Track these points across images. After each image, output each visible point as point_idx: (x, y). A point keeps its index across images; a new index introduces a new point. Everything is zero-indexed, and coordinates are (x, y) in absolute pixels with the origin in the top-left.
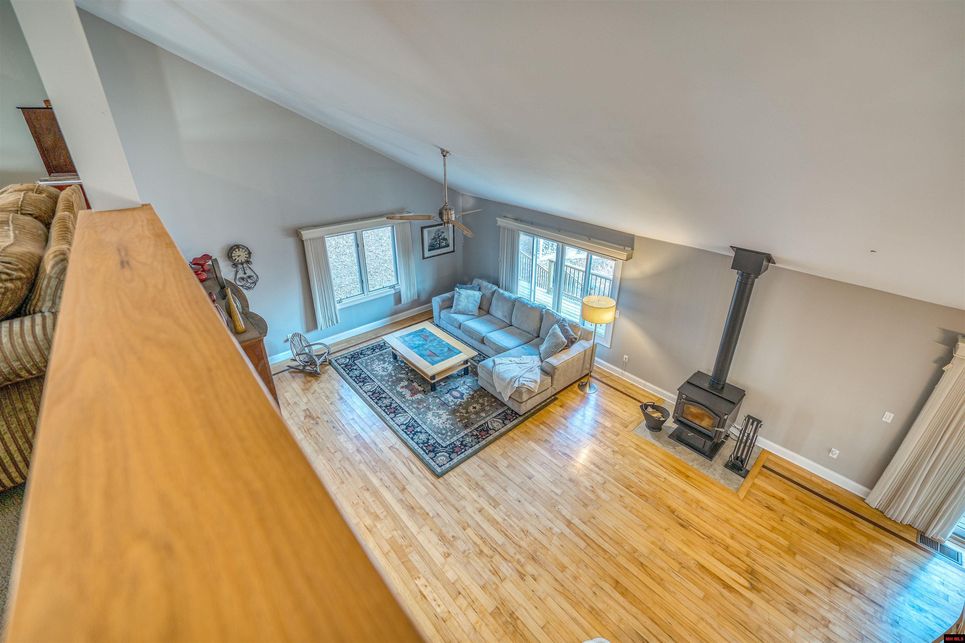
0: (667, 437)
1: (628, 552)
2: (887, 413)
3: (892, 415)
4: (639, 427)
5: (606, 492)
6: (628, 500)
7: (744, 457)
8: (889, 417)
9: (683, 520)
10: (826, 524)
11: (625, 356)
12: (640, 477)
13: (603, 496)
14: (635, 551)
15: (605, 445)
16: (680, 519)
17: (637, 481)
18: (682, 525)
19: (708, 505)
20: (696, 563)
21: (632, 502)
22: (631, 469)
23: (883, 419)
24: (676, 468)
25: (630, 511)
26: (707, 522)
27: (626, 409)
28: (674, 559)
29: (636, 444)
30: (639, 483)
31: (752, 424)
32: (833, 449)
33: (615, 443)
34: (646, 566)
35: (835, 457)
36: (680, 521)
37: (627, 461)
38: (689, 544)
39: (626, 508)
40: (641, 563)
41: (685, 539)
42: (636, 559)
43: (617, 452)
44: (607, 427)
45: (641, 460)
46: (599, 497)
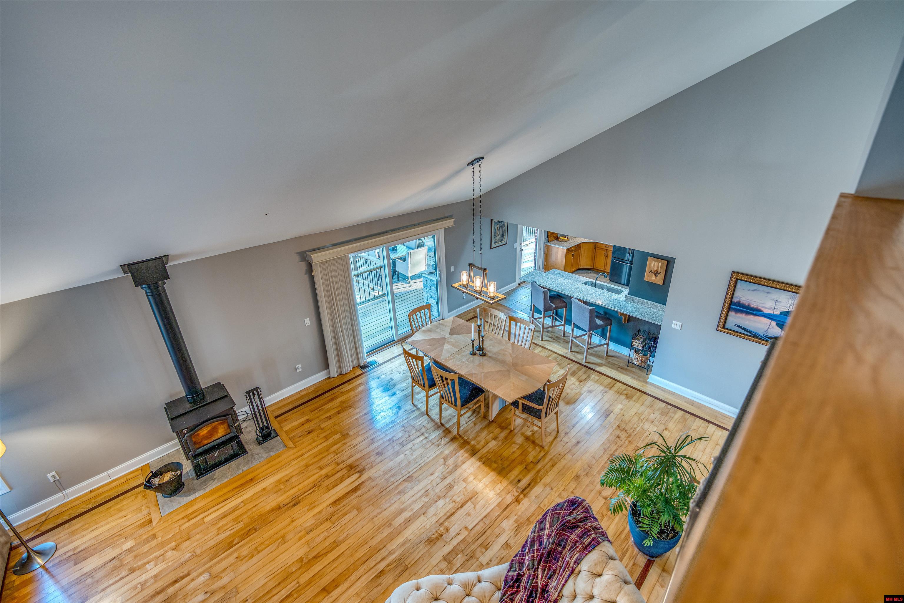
0: (196, 481)
1: (300, 568)
2: (305, 320)
3: (308, 319)
4: (163, 506)
5: (223, 575)
6: (245, 551)
7: (265, 424)
8: (307, 321)
9: (291, 502)
10: (336, 405)
11: (49, 476)
12: (225, 528)
13: (225, 580)
14: (301, 560)
15: (156, 558)
16: (288, 504)
17: (229, 533)
18: (295, 505)
19: (287, 475)
20: (331, 506)
21: (250, 547)
22: (210, 535)
23: (306, 325)
24: (235, 488)
25: (259, 552)
26: (301, 482)
27: (123, 513)
28: (322, 524)
29: (183, 518)
30: (232, 531)
31: (254, 395)
32: (297, 366)
33: (162, 545)
34: (318, 553)
35: (301, 370)
36: (290, 505)
37: (198, 536)
38: (313, 505)
39: (253, 556)
40: (314, 557)
41: (307, 507)
42: (309, 561)
43: (178, 545)
44: (132, 547)
45: (207, 520)
46: (224, 587)
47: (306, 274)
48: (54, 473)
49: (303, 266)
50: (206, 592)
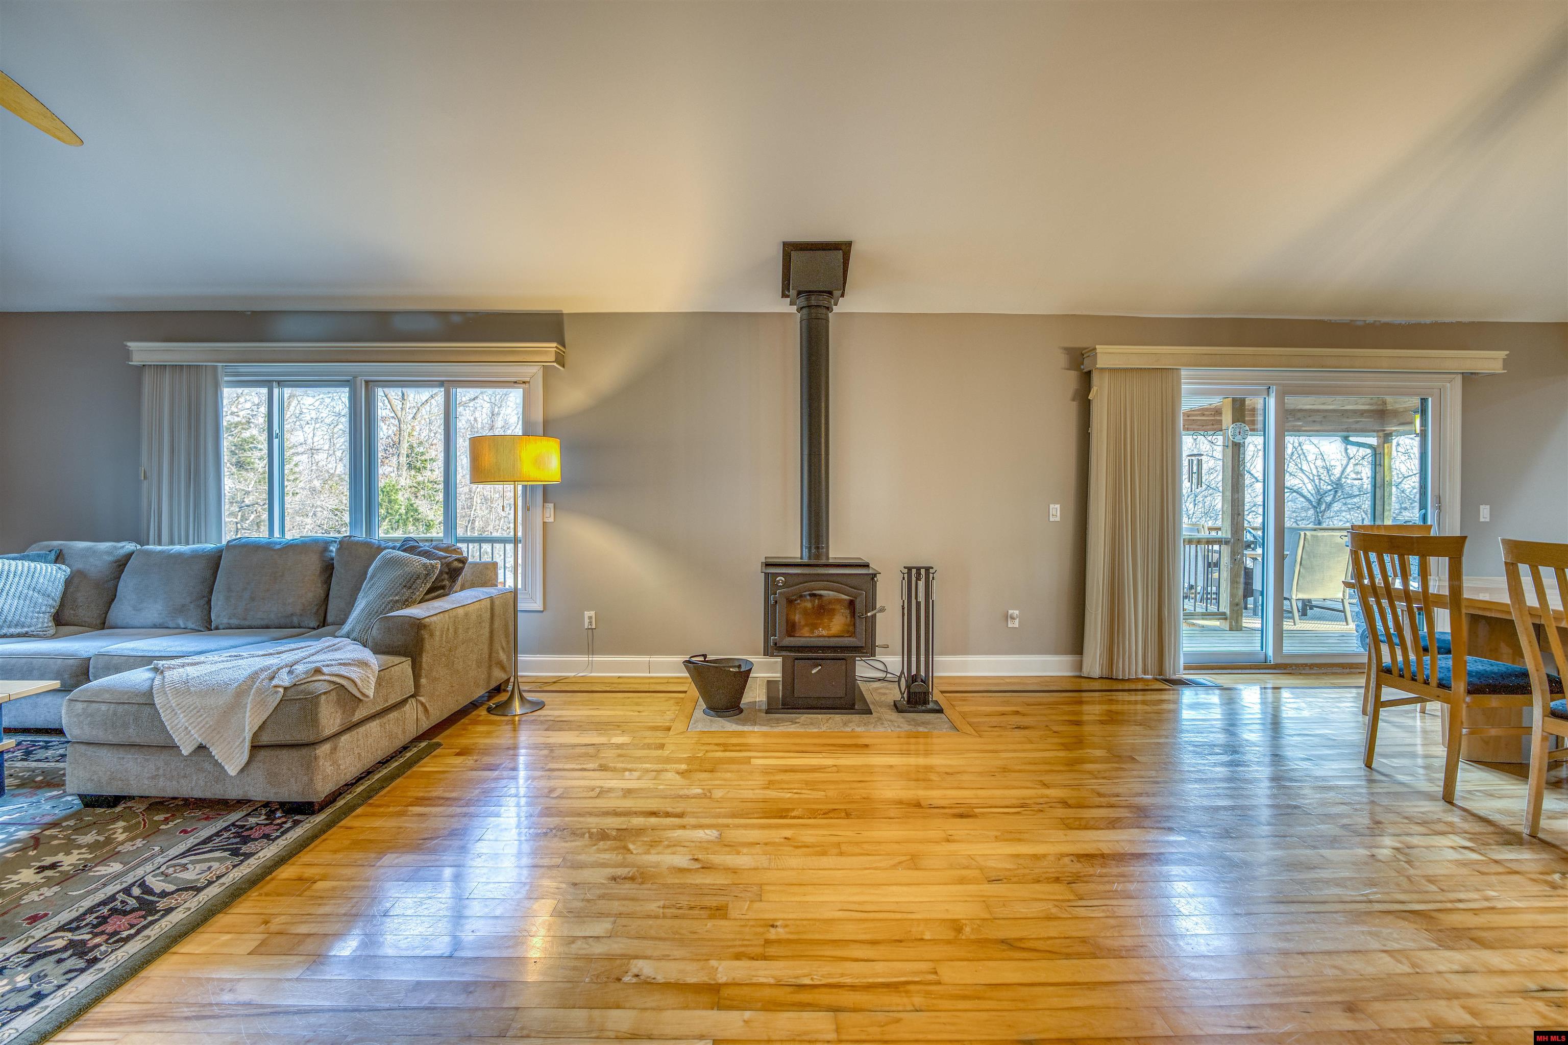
0: (764, 715)
1: (949, 942)
2: (1052, 506)
3: (1058, 506)
4: (696, 721)
5: (745, 850)
6: (808, 836)
8: (1056, 511)
9: (951, 808)
11: (587, 614)
12: (786, 786)
13: (743, 860)
14: (957, 926)
15: (647, 771)
16: (943, 808)
17: (789, 795)
18: (961, 816)
20: (1072, 857)
21: (824, 836)
22: (750, 783)
23: (1051, 519)
25: (841, 854)
28: (1038, 881)
29: (716, 744)
30: (796, 796)
31: (918, 577)
32: (1010, 612)
33: (668, 760)
34: (1021, 940)
35: (1016, 624)
36: (947, 811)
37: (728, 775)
38: (1017, 836)
39: (824, 853)
40: (1003, 941)
41: (998, 834)
42: (982, 943)
43: (689, 771)
44: (623, 745)
45: (755, 762)
46: (734, 871)
47: (1073, 400)
48: (592, 613)
49: (1071, 379)
50: (696, 860)
